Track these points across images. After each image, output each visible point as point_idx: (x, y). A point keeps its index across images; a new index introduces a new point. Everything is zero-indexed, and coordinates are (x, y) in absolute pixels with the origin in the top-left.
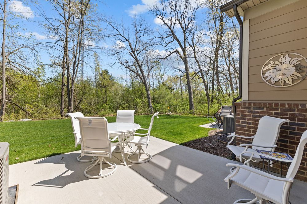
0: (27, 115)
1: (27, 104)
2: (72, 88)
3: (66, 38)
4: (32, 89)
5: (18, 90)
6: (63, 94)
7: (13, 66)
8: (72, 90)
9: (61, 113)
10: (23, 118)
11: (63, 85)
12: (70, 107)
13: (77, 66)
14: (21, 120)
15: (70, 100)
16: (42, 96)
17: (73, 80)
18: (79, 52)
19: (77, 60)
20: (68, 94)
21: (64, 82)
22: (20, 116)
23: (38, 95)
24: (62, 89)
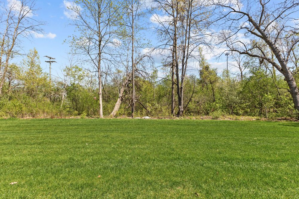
0: (148, 114)
1: (147, 104)
2: (182, 86)
3: (175, 35)
4: (150, 91)
5: (142, 92)
6: (174, 93)
7: (139, 73)
8: (181, 88)
9: (172, 112)
10: (145, 116)
11: (173, 84)
12: (180, 107)
13: (186, 62)
14: (144, 117)
15: (180, 99)
16: (156, 96)
17: (183, 77)
18: (188, 46)
19: (186, 54)
20: (178, 93)
21: (174, 80)
22: (143, 113)
23: (154, 94)
24: (172, 88)
